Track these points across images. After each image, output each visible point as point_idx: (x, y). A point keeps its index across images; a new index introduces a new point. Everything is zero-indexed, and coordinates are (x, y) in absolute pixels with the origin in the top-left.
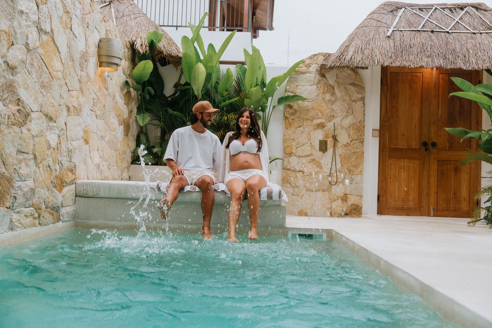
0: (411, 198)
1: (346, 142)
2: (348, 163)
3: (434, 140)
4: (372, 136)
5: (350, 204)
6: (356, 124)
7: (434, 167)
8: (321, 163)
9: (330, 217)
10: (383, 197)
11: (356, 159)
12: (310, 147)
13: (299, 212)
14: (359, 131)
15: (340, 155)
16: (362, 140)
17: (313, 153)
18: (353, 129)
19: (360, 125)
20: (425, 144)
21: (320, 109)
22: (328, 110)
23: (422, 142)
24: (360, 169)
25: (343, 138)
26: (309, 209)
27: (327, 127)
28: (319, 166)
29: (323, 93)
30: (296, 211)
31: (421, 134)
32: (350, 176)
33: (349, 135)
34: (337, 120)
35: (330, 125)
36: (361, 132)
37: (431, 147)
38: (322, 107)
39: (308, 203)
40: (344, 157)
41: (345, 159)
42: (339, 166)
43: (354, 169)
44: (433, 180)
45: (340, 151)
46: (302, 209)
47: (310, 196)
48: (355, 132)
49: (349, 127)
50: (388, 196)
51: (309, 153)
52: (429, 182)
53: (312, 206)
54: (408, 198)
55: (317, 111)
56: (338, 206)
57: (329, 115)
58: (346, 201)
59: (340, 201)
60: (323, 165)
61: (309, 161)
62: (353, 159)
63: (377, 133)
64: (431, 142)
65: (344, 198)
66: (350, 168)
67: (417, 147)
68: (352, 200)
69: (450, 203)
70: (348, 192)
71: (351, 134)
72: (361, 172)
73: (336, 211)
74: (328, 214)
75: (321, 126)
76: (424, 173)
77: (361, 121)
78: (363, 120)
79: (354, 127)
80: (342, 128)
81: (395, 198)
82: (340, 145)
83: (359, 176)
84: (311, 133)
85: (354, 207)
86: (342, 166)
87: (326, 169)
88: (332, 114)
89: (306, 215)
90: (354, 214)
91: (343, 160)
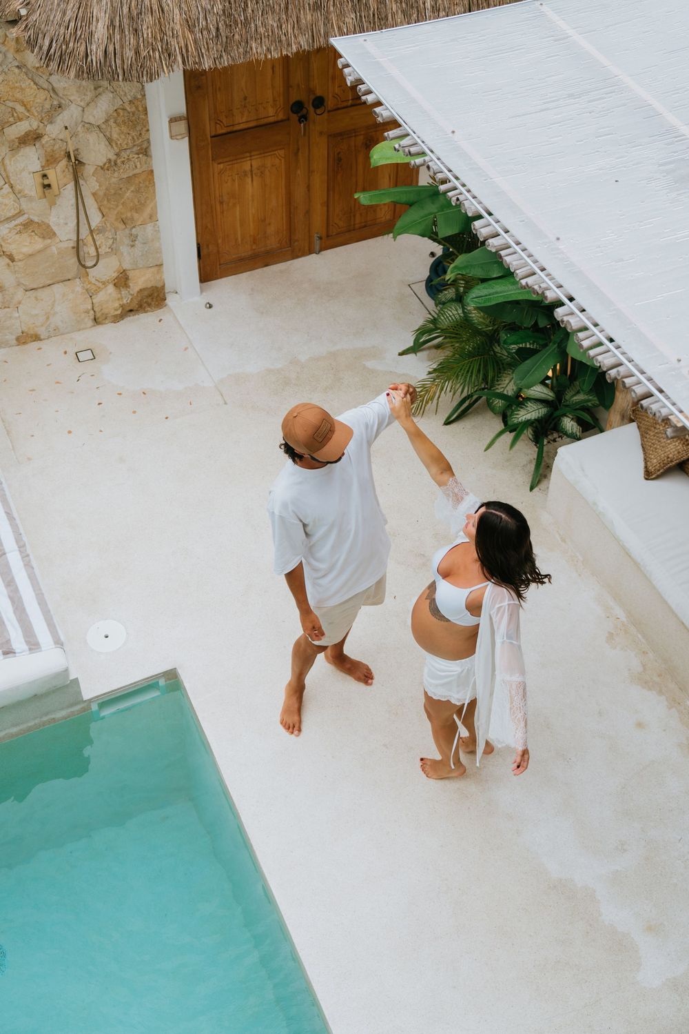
0: (271, 230)
1: (105, 160)
2: (117, 206)
3: (319, 93)
4: (171, 137)
5: (137, 289)
6: (124, 109)
7: (320, 151)
8: (49, 226)
9: (94, 326)
10: (208, 246)
11: (138, 191)
12: (12, 196)
13: (18, 339)
14: (135, 126)
15: (94, 194)
16: (144, 146)
17: (24, 206)
18: (118, 125)
19: (134, 109)
20: (298, 107)
21: (18, 95)
22: (42, 95)
23: (291, 103)
24: (148, 211)
25: (96, 152)
26: (42, 326)
27: (46, 137)
28: (47, 232)
29: (18, 51)
30: (11, 338)
31: (288, 85)
32: (127, 231)
33: (110, 140)
34: (70, 115)
35: (53, 131)
36: (138, 128)
37: (311, 109)
38: (22, 89)
39: (37, 315)
40: (105, 195)
41: (108, 201)
42: (96, 219)
43: (136, 216)
44: (319, 182)
45: (91, 185)
46: (25, 329)
47: (36, 298)
48: (124, 129)
49: (107, 121)
50: (220, 241)
51: (13, 212)
52: (308, 187)
53: (48, 318)
54: (265, 233)
55: (10, 104)
56: (109, 298)
57: (47, 106)
58: (126, 286)
59: (111, 289)
60: (55, 228)
61: (18, 228)
62: (128, 194)
63: (182, 127)
64: (312, 97)
65: (122, 280)
66: (124, 216)
67: (281, 116)
68: (140, 281)
69: (354, 216)
70: (126, 266)
71: (115, 136)
72: (153, 217)
73: (105, 311)
74: (90, 323)
75: (32, 138)
76: (299, 172)
77: (135, 98)
78: (139, 97)
79: (120, 120)
80: (89, 127)
81: (237, 239)
82: (89, 170)
83: (149, 228)
84: (7, 161)
85: (146, 293)
86: (104, 216)
87: (66, 234)
88: (56, 103)
89: (37, 338)
90: (149, 305)
91: (105, 202)
